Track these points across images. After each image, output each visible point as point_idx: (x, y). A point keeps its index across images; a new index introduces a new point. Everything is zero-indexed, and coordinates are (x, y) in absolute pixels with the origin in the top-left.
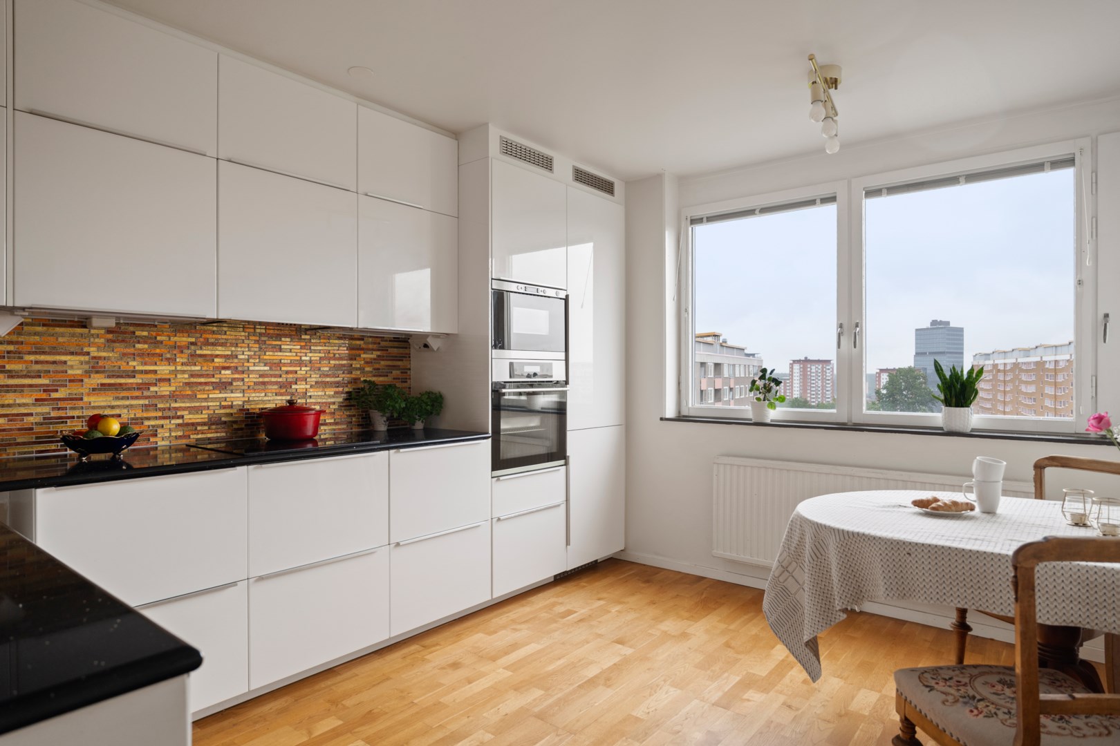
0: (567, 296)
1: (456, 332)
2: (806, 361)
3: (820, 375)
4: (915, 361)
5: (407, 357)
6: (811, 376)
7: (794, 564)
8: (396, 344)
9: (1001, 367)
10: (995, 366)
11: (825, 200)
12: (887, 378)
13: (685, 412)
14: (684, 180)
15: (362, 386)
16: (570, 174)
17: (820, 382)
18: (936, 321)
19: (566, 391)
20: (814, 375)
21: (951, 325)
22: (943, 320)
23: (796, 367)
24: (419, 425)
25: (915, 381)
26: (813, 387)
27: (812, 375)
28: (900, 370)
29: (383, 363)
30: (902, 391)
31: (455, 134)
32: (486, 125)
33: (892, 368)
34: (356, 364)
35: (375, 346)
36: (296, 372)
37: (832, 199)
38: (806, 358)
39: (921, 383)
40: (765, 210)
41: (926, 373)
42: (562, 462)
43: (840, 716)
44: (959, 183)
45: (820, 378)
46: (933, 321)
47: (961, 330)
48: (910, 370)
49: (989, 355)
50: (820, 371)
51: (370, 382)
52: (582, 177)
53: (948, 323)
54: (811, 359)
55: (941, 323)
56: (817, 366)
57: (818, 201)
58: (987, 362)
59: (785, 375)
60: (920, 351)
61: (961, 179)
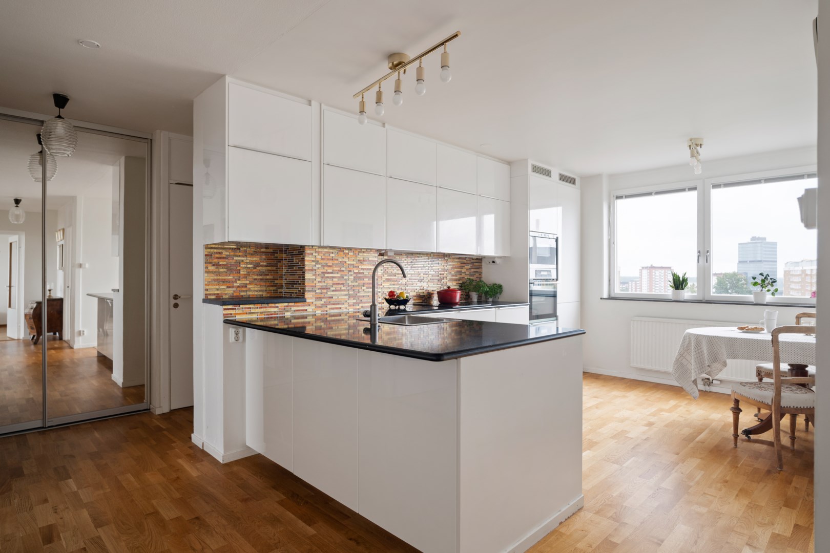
0: (557, 238)
1: (509, 256)
2: (652, 267)
3: (662, 278)
4: (738, 267)
5: (480, 267)
6: (655, 279)
7: (686, 353)
8: (477, 261)
9: (808, 272)
10: (804, 271)
11: (691, 189)
12: (716, 280)
13: (613, 295)
14: (612, 177)
15: (465, 280)
16: (557, 177)
17: (662, 283)
18: (755, 237)
19: (556, 284)
20: (658, 277)
21: (767, 240)
22: (761, 237)
23: (645, 272)
24: (491, 300)
25: (737, 283)
26: (657, 287)
27: (656, 277)
28: (725, 275)
29: (472, 270)
30: (728, 290)
31: (509, 163)
32: (527, 159)
33: (720, 273)
34: (463, 270)
35: (470, 262)
36: (443, 274)
37: (695, 189)
38: (652, 265)
39: (743, 284)
40: (657, 193)
41: (747, 277)
42: (555, 318)
43: (705, 420)
44: (761, 183)
45: (663, 280)
46: (753, 237)
47: (775, 244)
48: (734, 274)
49: (798, 263)
50: (662, 275)
51: (469, 279)
52: (563, 178)
53: (765, 239)
54: (655, 266)
55: (759, 238)
56: (660, 271)
57: (687, 190)
58: (797, 268)
59: (636, 278)
60: (741, 260)
61: (762, 181)
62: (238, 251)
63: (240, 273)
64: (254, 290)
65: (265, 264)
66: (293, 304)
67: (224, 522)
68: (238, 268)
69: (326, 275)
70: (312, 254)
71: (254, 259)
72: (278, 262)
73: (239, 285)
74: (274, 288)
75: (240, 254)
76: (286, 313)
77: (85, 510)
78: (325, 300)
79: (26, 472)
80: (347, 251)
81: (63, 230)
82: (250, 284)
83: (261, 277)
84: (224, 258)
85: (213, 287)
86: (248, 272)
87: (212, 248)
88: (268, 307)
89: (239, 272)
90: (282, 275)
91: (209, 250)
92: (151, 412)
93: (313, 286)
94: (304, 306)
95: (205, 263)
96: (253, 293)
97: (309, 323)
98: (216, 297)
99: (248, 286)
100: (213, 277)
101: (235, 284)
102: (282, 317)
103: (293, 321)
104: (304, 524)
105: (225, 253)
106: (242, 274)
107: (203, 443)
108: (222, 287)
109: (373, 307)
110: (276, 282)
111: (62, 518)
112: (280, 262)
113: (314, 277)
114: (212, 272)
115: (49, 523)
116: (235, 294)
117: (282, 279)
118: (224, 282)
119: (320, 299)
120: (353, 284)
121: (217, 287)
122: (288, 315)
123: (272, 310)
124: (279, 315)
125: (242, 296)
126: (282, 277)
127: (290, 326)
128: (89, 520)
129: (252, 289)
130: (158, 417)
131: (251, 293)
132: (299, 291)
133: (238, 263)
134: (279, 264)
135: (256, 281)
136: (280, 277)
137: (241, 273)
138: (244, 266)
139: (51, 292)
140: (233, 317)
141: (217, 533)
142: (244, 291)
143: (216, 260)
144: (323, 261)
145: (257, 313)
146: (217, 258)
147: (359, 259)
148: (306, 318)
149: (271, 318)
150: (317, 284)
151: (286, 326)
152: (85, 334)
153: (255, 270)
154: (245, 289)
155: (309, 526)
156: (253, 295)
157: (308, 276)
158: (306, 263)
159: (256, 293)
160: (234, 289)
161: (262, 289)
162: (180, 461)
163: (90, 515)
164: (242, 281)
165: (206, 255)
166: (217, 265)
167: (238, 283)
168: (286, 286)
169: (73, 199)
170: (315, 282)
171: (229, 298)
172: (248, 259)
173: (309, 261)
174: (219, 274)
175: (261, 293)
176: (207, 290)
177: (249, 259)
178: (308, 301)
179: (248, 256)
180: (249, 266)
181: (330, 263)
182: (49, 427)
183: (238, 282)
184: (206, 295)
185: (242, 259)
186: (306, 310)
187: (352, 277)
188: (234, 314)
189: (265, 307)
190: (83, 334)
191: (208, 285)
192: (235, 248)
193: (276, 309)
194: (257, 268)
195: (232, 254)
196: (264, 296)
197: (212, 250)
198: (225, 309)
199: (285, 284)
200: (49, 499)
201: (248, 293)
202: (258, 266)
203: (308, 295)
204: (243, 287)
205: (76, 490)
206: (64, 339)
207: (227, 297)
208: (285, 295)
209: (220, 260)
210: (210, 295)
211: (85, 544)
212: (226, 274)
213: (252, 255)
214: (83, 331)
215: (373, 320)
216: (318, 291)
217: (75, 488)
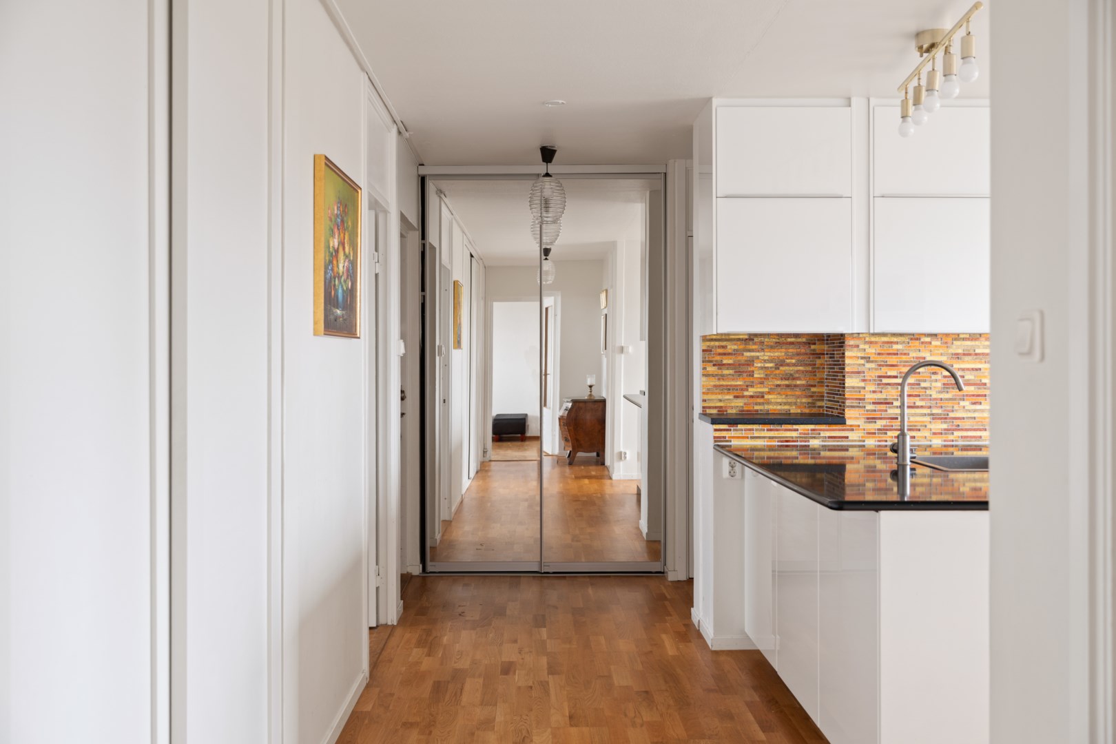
62: (751, 343)
63: (753, 376)
64: (776, 403)
65: (794, 361)
66: (823, 427)
67: (671, 702)
68: (750, 369)
69: (885, 381)
70: (858, 346)
71: (776, 354)
72: (817, 358)
73: (751, 394)
74: (810, 400)
75: (754, 347)
76: (811, 440)
77: (546, 657)
78: (884, 422)
79: (508, 612)
80: (928, 339)
81: (607, 291)
82: (769, 393)
83: (787, 382)
84: (729, 354)
85: (713, 397)
86: (766, 375)
87: (712, 340)
88: (782, 430)
89: (751, 374)
90: (823, 378)
91: (708, 343)
92: (664, 576)
93: (860, 399)
94: (843, 430)
95: (703, 362)
96: (775, 407)
97: (852, 458)
98: (719, 411)
99: (766, 397)
100: (714, 382)
101: (746, 393)
102: (806, 446)
103: (823, 454)
104: (759, 729)
105: (731, 347)
106: (757, 378)
107: (699, 621)
108: (727, 397)
109: (901, 437)
110: (813, 389)
111: (523, 659)
112: (820, 358)
113: (862, 384)
114: (713, 376)
115: (511, 660)
116: (745, 409)
117: (823, 386)
118: (729, 389)
119: (872, 420)
120: (942, 396)
121: (720, 397)
122: (815, 443)
123: (788, 434)
124: (799, 443)
125: (757, 411)
126: (822, 382)
127: (818, 461)
128: (546, 666)
129: (773, 401)
130: (670, 584)
131: (771, 407)
132: (840, 406)
133: (750, 362)
134: (818, 362)
135: (779, 389)
136: (819, 382)
137: (756, 376)
138: (759, 365)
139: (593, 388)
140: (727, 441)
141: (657, 709)
142: (760, 404)
143: (718, 358)
144: (880, 358)
145: (764, 437)
146: (720, 354)
147: (954, 352)
148: (847, 450)
149: (787, 446)
150: (866, 397)
151: (811, 461)
152: (628, 458)
153: (777, 372)
154: (761, 400)
155: (764, 732)
156: (775, 410)
157: (849, 382)
158: (847, 361)
159: (779, 407)
160: (746, 400)
161: (789, 401)
162: (664, 636)
163: (548, 663)
164: (757, 388)
165: (704, 351)
166: (720, 365)
167: (751, 391)
168: (828, 397)
169: (613, 245)
170: (862, 393)
171: (736, 414)
172: (766, 354)
173: (852, 358)
174: (722, 377)
175: (786, 407)
176: (704, 401)
177: (769, 354)
178: (848, 422)
179: (766, 350)
180: (767, 365)
181: (892, 360)
182: (545, 573)
183: (750, 389)
184: (704, 407)
185: (757, 354)
186: (847, 437)
187: (939, 384)
188: (729, 437)
189: (777, 430)
190: (625, 458)
191: (707, 394)
192: (746, 339)
193: (794, 434)
194: (781, 368)
195: (742, 347)
196: (792, 411)
197: (712, 343)
198: (716, 430)
199: (828, 393)
200: (519, 641)
201: (766, 407)
202: (782, 365)
203: (849, 413)
204: (758, 397)
205: (545, 638)
206: (606, 464)
207: (734, 411)
208: (827, 411)
209: (724, 357)
210: (710, 408)
211: (533, 683)
212: (733, 377)
213: (771, 348)
214: (625, 454)
215: (900, 459)
216: (869, 407)
217: (545, 636)
